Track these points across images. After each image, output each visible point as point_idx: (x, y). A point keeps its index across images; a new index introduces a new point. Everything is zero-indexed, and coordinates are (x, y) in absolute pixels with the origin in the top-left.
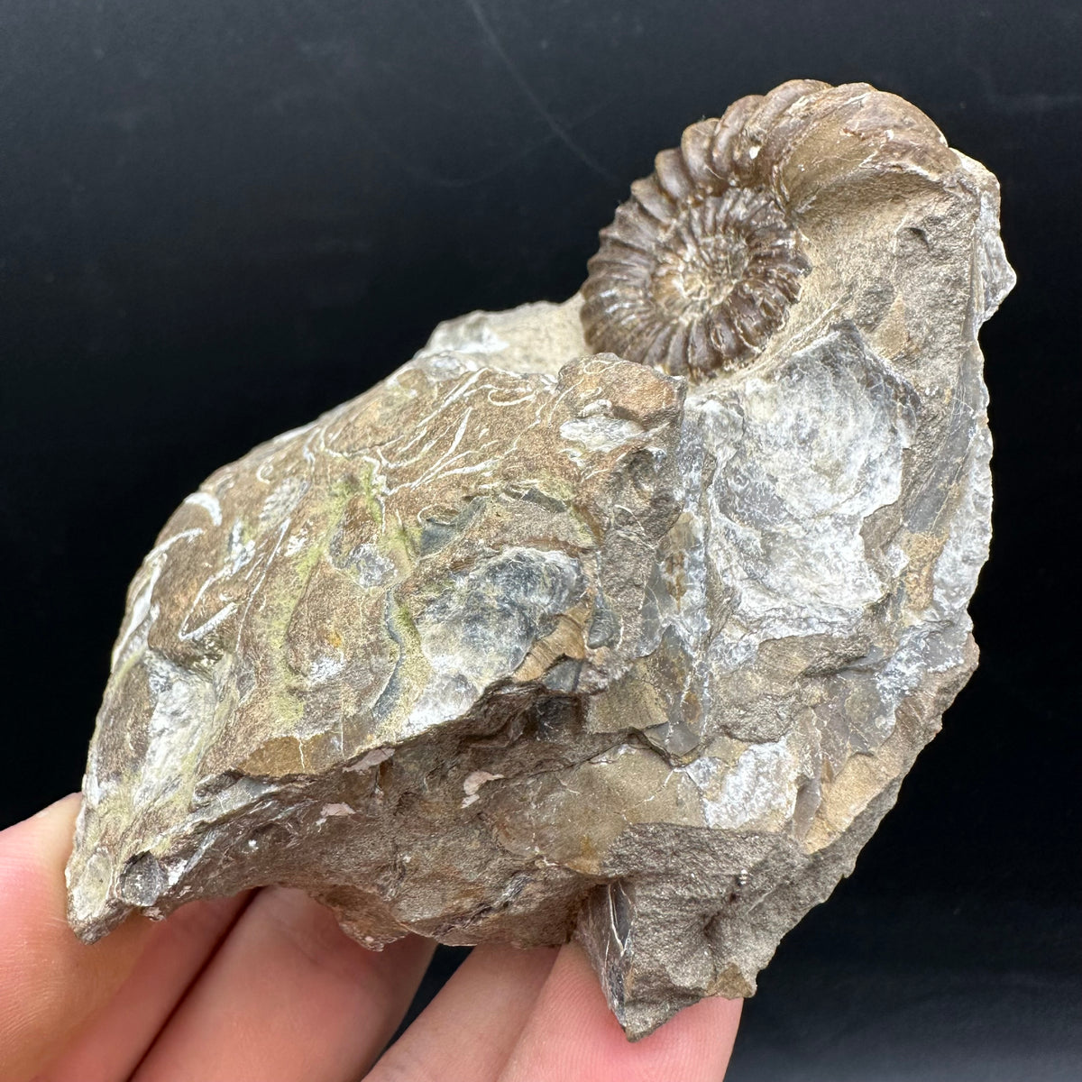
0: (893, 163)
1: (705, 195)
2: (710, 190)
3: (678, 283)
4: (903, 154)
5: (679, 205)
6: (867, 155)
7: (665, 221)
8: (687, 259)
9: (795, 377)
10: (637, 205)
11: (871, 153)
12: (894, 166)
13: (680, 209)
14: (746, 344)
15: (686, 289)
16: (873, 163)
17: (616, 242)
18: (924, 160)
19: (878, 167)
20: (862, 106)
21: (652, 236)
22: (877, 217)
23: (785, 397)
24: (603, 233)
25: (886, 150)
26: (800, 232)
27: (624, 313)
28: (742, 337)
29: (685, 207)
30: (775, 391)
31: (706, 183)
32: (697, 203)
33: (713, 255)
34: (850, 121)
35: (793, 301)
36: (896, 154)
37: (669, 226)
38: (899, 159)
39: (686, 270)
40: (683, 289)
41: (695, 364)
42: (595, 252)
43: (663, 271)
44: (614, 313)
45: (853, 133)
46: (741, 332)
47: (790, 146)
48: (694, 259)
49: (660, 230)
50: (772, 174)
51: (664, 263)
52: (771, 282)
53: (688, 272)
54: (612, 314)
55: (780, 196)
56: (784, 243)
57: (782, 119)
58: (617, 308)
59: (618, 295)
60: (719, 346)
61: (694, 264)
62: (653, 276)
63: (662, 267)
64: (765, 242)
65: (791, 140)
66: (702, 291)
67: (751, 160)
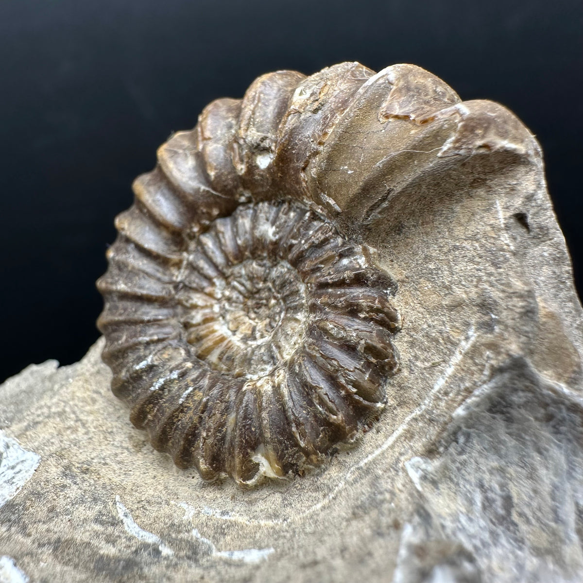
0: (479, 143)
1: (212, 219)
2: (215, 212)
3: (221, 329)
4: (486, 130)
5: (184, 236)
6: (444, 141)
7: (175, 257)
8: (219, 296)
9: (462, 440)
10: (132, 246)
11: (448, 137)
12: (480, 147)
13: (186, 239)
14: (366, 403)
15: (234, 332)
16: (456, 148)
17: (124, 296)
18: (506, 132)
19: (462, 152)
20: (391, 83)
21: (166, 278)
22: (458, 208)
23: (459, 469)
24: (101, 284)
25: (466, 130)
26: (366, 244)
27: (175, 387)
28: (357, 397)
29: (192, 237)
30: (445, 467)
31: (209, 206)
32: (205, 230)
33: (248, 284)
34: (384, 105)
35: (395, 331)
36: (479, 132)
37: (181, 261)
38: (483, 137)
39: (223, 308)
40: (230, 333)
41: (311, 448)
42: (100, 308)
43: (197, 317)
44: (162, 388)
45: (397, 117)
46: (355, 390)
47: (315, 147)
48: (227, 293)
49: (172, 268)
50: (301, 183)
51: (194, 307)
52: (362, 316)
53: (227, 311)
54: (161, 392)
55: (320, 207)
56: (351, 262)
57: (290, 118)
58: (164, 381)
59: (156, 363)
60: (335, 417)
61: (229, 299)
62: (187, 326)
63: (193, 313)
64: (325, 264)
65: (312, 140)
66: (257, 332)
67: (263, 171)
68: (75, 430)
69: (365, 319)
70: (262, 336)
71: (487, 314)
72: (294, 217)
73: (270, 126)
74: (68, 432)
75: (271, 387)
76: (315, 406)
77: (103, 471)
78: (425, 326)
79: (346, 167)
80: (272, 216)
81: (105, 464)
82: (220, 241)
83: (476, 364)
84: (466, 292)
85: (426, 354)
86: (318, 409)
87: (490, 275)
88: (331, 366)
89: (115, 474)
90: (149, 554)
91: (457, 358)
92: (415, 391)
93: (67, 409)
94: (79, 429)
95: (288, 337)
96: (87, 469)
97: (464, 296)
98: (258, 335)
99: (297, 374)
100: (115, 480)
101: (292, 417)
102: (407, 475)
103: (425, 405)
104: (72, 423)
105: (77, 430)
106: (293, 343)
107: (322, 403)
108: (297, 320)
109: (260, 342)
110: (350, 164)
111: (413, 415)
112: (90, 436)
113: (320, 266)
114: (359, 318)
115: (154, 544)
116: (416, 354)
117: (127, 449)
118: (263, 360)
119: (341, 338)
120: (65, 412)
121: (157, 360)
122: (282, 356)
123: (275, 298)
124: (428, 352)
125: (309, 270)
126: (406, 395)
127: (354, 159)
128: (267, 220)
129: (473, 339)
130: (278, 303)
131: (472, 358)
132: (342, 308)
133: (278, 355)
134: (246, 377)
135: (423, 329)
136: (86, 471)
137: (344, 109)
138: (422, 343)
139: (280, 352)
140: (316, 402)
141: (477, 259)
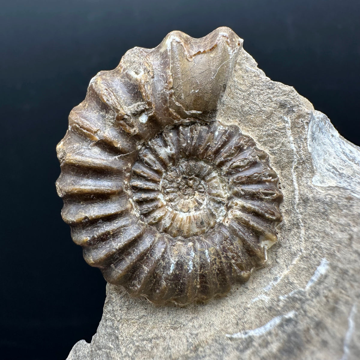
0: (237, 44)
1: (130, 170)
2: (130, 165)
6: (228, 51)
8: (165, 203)
11: (228, 48)
12: (238, 46)
16: (234, 51)
19: (236, 51)
20: (179, 42)
21: (134, 219)
25: (231, 41)
29: (127, 188)
31: (126, 164)
32: (130, 179)
34: (186, 53)
38: (236, 41)
45: (195, 55)
46: (271, 178)
47: (170, 92)
48: (167, 198)
49: (132, 212)
50: (173, 114)
51: (161, 219)
52: (245, 148)
53: (175, 206)
54: (195, 268)
55: (187, 119)
56: (219, 132)
57: (146, 87)
58: (192, 262)
59: (177, 260)
60: (275, 195)
61: (171, 200)
62: (166, 231)
63: (163, 222)
64: (210, 142)
65: (165, 90)
66: (199, 201)
67: (146, 123)
68: (157, 346)
69: (247, 148)
70: (204, 200)
71: (285, 108)
72: (173, 135)
73: (129, 100)
74: (155, 350)
75: (239, 212)
76: (264, 199)
77: (202, 338)
78: (264, 133)
79: (193, 91)
80: (161, 143)
81: (197, 335)
82: (144, 177)
83: (299, 128)
84: (270, 107)
85: (275, 142)
86: (267, 198)
87: (273, 93)
88: (255, 177)
89: (208, 332)
90: (287, 325)
91: (289, 132)
92: (284, 158)
93: (137, 344)
94: (158, 342)
95: (218, 188)
96: (196, 347)
97: (270, 109)
98: (201, 201)
99: (245, 195)
100: (212, 333)
101: (263, 211)
102: (318, 187)
103: (296, 159)
104: (150, 345)
105: (158, 344)
106: (222, 188)
107: (266, 194)
108: (214, 178)
109: (205, 203)
110: (194, 88)
111: (293, 167)
112: (168, 337)
113: (208, 144)
114: (245, 150)
115: (282, 320)
116: (270, 146)
117: (193, 318)
118: (217, 208)
119: (248, 164)
120: (138, 346)
121: (175, 258)
122: (223, 198)
123: (190, 179)
124: (275, 141)
125: (204, 151)
126: (282, 164)
127: (194, 85)
128: (160, 147)
129: (289, 121)
130: (195, 180)
131: (295, 127)
132: (236, 152)
133: (222, 199)
134: (218, 222)
135: (264, 135)
136: (196, 349)
137: (169, 66)
138: (269, 140)
139: (220, 197)
140: (263, 197)
141: (262, 92)
